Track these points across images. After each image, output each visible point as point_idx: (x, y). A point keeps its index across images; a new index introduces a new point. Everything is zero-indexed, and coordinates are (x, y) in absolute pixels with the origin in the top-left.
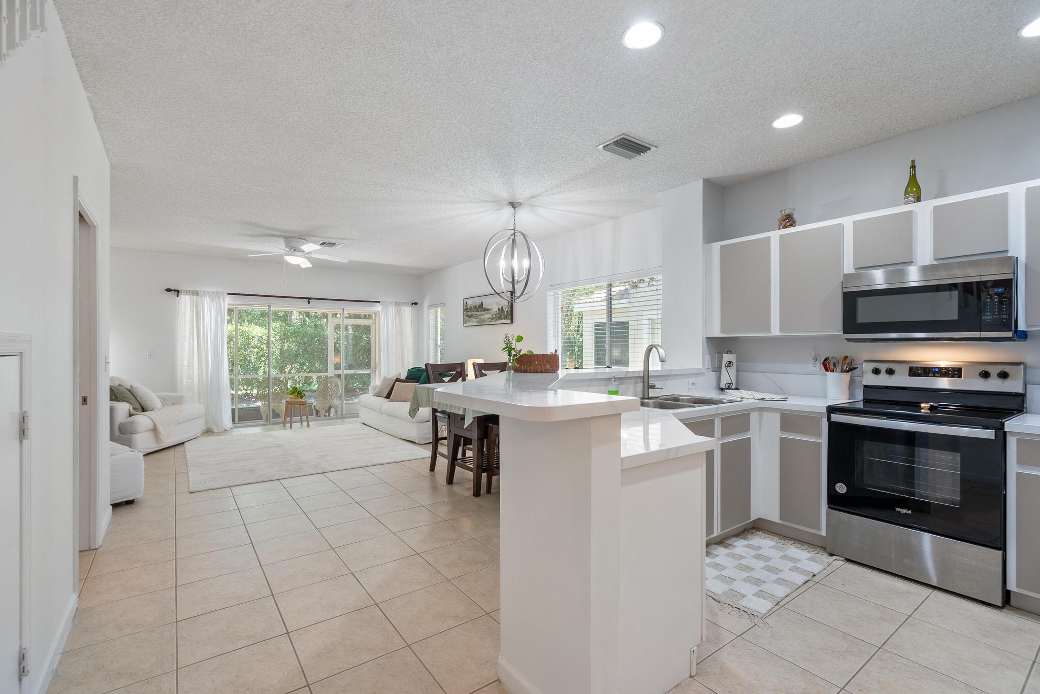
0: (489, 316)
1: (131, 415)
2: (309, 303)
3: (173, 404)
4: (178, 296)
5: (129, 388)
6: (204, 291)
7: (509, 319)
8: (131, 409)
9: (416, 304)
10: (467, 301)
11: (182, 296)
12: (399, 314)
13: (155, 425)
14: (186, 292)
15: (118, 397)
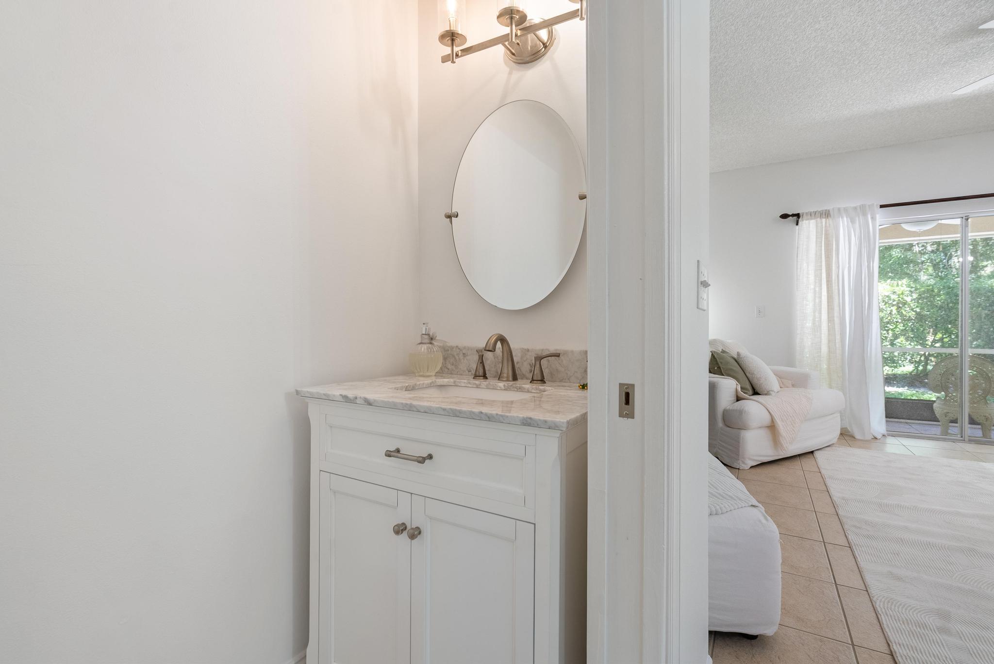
1: (738, 399)
4: (797, 224)
5: (736, 357)
6: (839, 209)
8: (739, 389)
13: (773, 420)
14: (811, 215)
15: (720, 369)
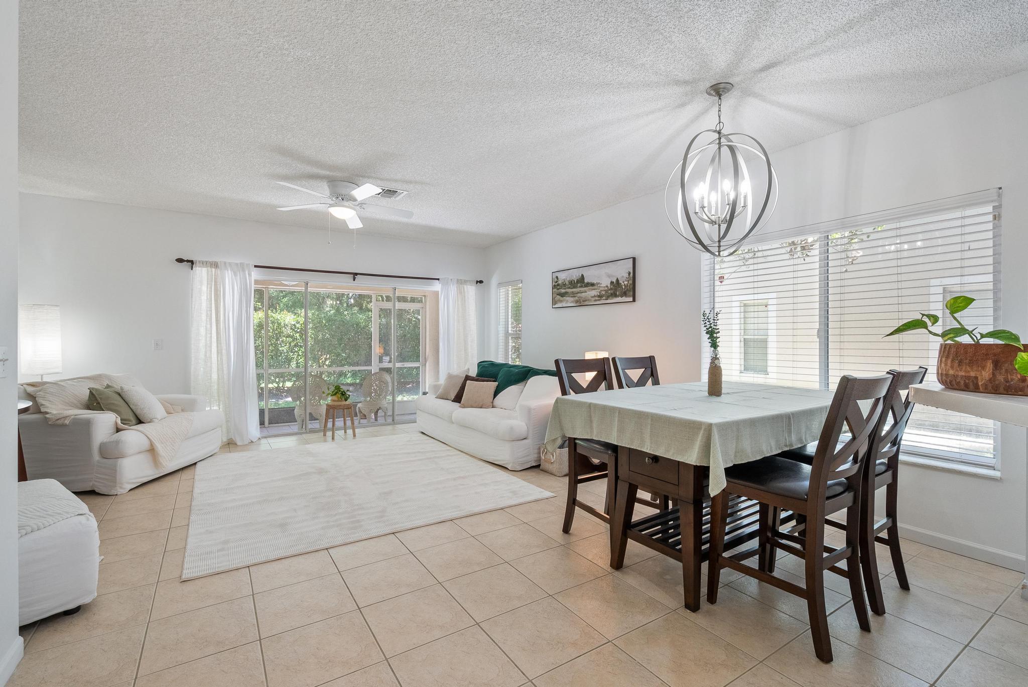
0: (594, 293)
1: (118, 430)
2: (354, 280)
3: (183, 410)
4: (191, 269)
5: (120, 391)
6: (225, 263)
7: (629, 296)
8: (119, 422)
9: (481, 282)
10: (558, 274)
11: (197, 268)
12: (461, 292)
13: (152, 444)
14: (203, 263)
15: (100, 404)
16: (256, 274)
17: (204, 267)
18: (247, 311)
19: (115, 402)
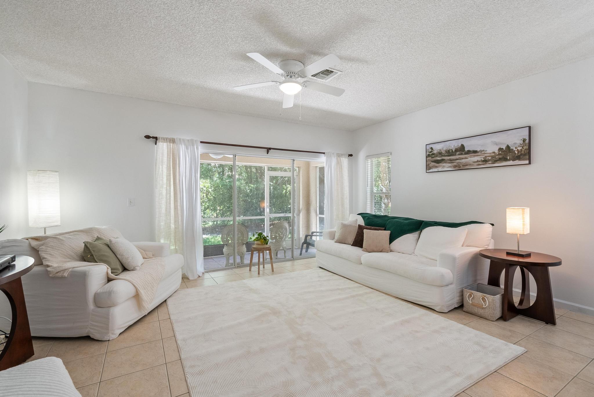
1: (109, 280)
2: (268, 153)
3: (154, 255)
4: (156, 144)
5: (109, 243)
6: (180, 139)
8: (110, 272)
9: (351, 155)
11: (160, 143)
12: (339, 163)
13: (137, 291)
14: (164, 140)
15: (93, 256)
16: (201, 149)
17: (164, 142)
18: (195, 176)
19: (106, 254)
